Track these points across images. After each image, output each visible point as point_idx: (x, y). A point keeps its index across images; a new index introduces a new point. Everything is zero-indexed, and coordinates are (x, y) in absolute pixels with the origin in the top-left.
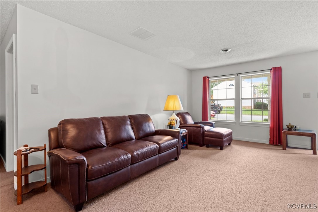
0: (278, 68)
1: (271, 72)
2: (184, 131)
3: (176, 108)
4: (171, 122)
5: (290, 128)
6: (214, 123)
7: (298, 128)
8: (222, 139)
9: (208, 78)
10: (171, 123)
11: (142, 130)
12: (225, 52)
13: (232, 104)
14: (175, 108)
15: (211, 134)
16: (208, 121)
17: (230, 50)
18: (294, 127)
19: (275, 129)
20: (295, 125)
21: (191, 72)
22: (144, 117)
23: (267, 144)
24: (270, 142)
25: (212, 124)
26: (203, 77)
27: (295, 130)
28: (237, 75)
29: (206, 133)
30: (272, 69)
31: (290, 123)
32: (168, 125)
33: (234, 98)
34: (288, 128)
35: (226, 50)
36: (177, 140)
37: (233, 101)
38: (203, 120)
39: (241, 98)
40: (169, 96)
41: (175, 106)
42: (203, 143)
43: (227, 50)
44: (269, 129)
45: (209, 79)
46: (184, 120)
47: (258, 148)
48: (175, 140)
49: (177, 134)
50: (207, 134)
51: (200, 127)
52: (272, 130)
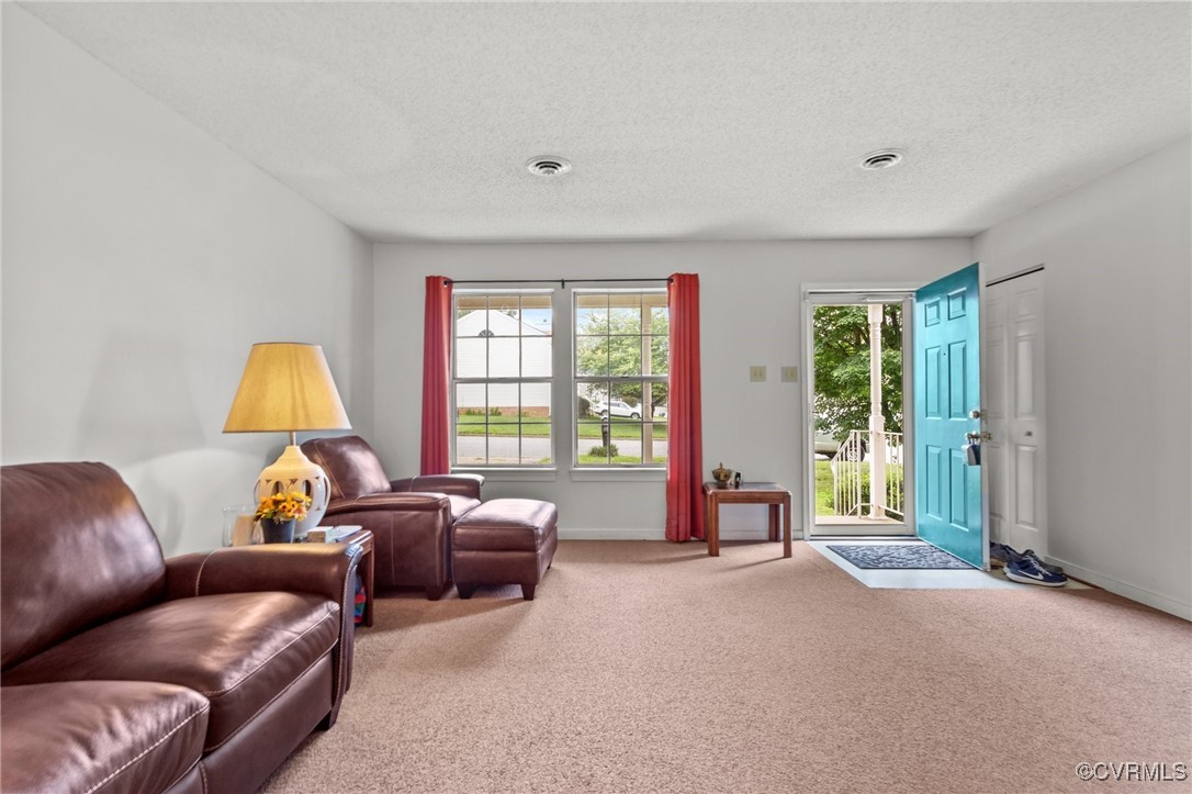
0: (690, 276)
1: (669, 289)
2: (352, 540)
3: (307, 416)
4: (279, 496)
5: (721, 478)
6: (480, 478)
7: (745, 478)
8: (533, 549)
9: (449, 283)
10: (277, 503)
11: (38, 587)
12: (547, 172)
13: (539, 397)
14: (301, 414)
15: (485, 537)
16: (447, 473)
17: (564, 169)
18: (733, 475)
19: (682, 485)
20: (735, 470)
21: (370, 244)
22: (63, 483)
23: (660, 541)
24: (668, 533)
25: (474, 483)
26: (429, 279)
27: (737, 485)
28: (563, 287)
29: (459, 531)
30: (675, 280)
31: (721, 465)
32: (258, 518)
33: (550, 375)
34: (715, 481)
35: (549, 165)
36: (336, 606)
37: (548, 386)
38: (424, 470)
39: (575, 377)
40: (263, 347)
41: (305, 406)
42: (445, 579)
43: (553, 165)
44: (664, 486)
45: (454, 291)
46: (342, 474)
47: (641, 563)
48: (324, 613)
49: (335, 569)
50: (463, 535)
51: (434, 506)
52: (672, 490)
